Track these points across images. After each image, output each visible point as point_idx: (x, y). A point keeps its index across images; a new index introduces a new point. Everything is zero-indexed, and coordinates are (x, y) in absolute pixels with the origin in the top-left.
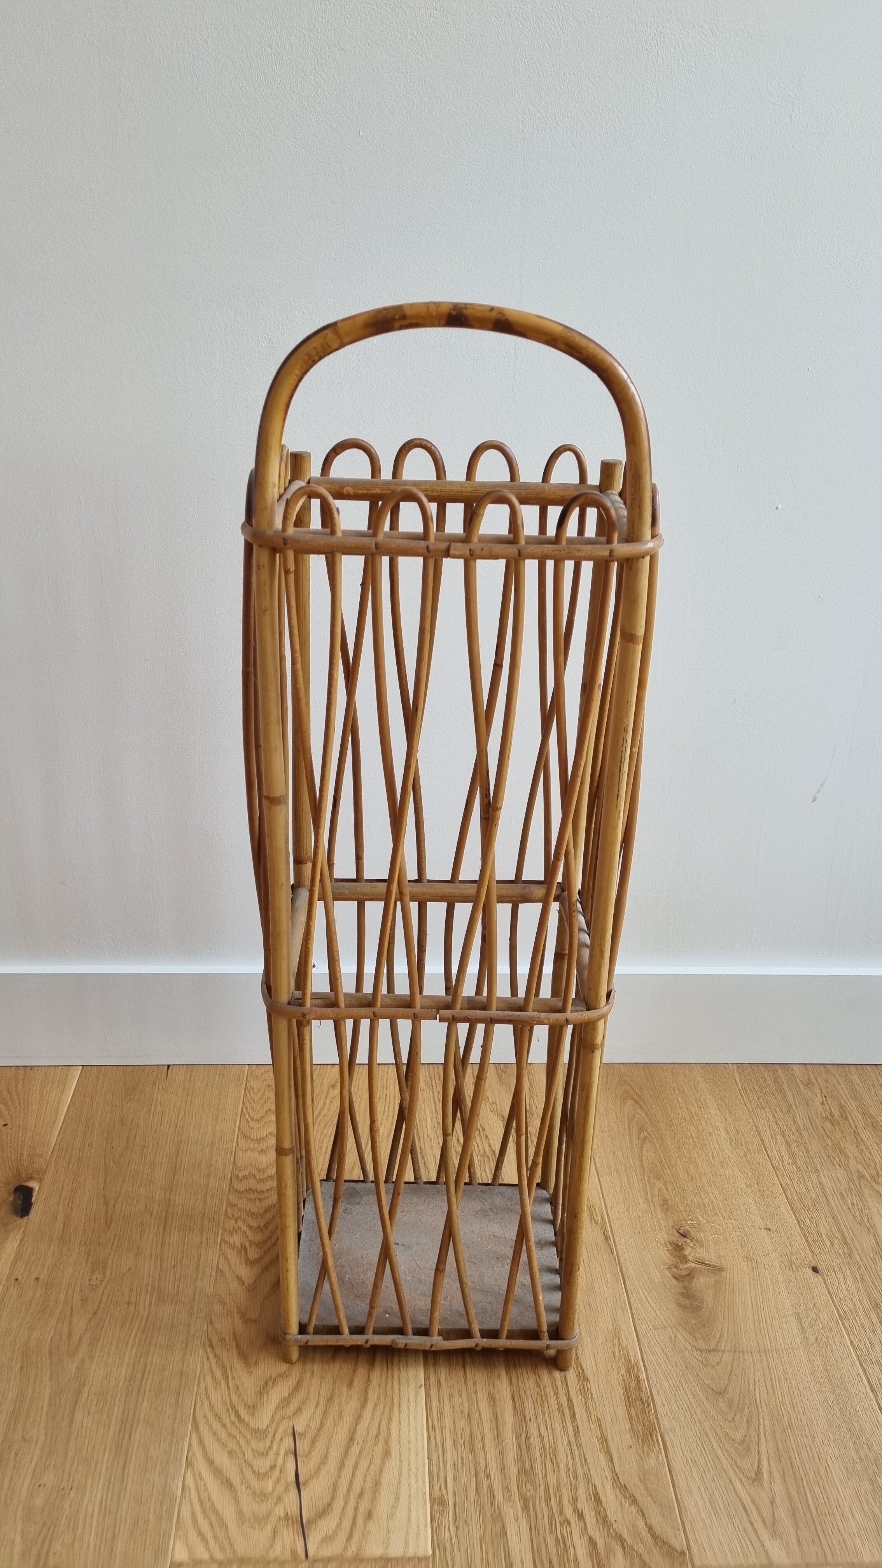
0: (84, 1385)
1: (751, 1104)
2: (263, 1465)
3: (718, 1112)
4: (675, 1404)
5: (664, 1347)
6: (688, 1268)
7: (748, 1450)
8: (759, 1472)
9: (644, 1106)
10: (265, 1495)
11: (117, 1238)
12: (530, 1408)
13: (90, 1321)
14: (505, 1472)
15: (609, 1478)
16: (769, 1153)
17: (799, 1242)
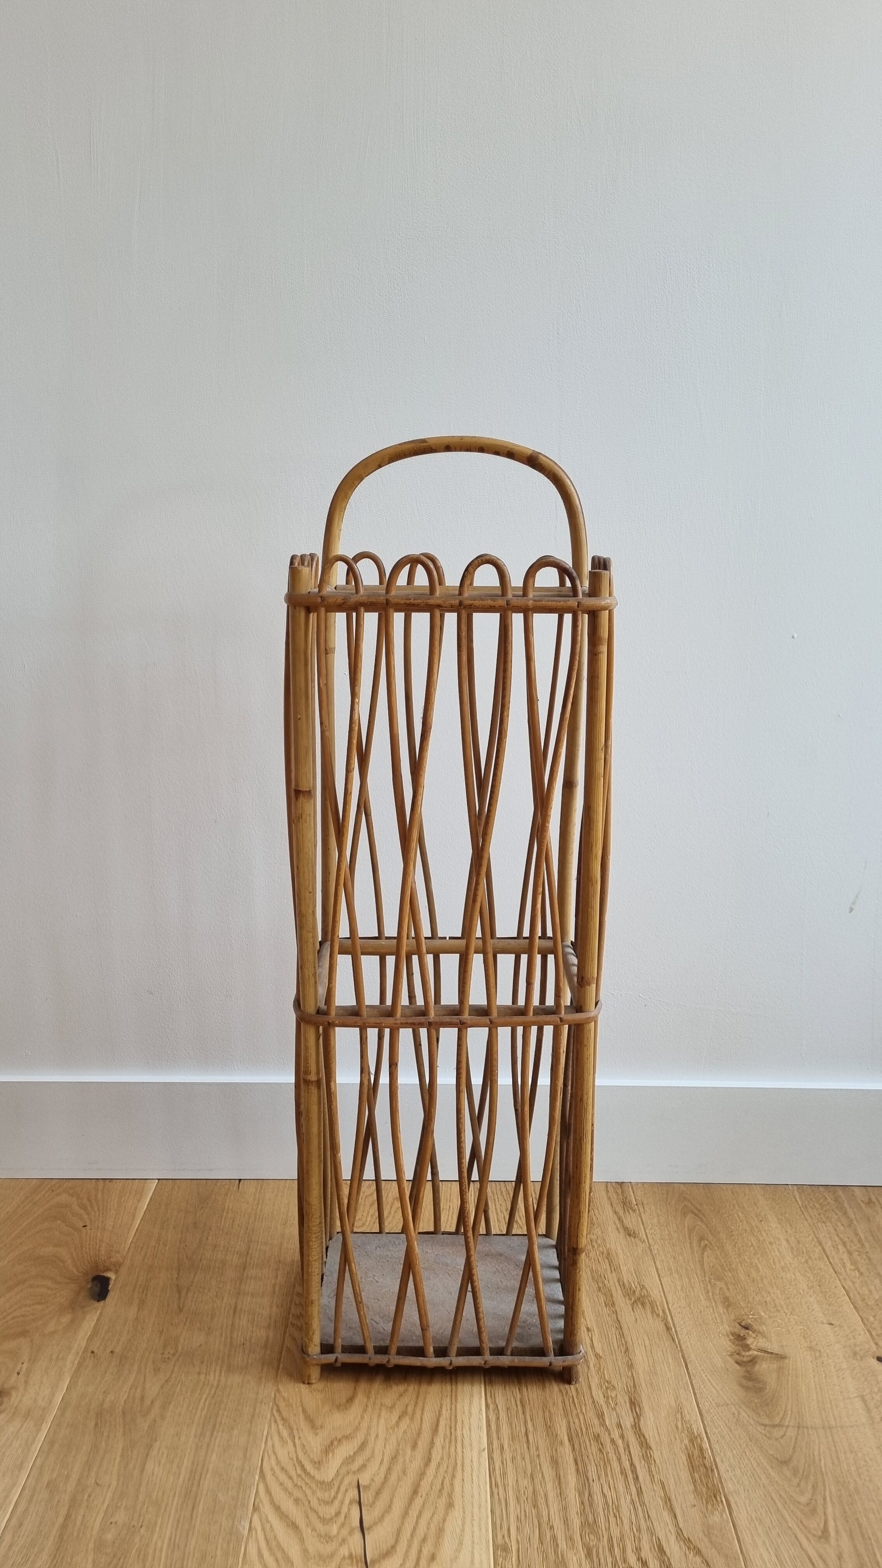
0: (156, 1440)
1: (812, 1219)
2: (329, 1511)
3: (779, 1226)
4: (739, 1471)
5: (727, 1421)
6: (750, 1355)
7: (814, 1511)
8: (825, 1531)
9: (704, 1219)
10: (330, 1537)
11: (189, 1320)
12: (593, 1469)
13: (162, 1387)
14: (568, 1525)
15: (673, 1531)
16: (831, 1260)
17: (862, 1336)
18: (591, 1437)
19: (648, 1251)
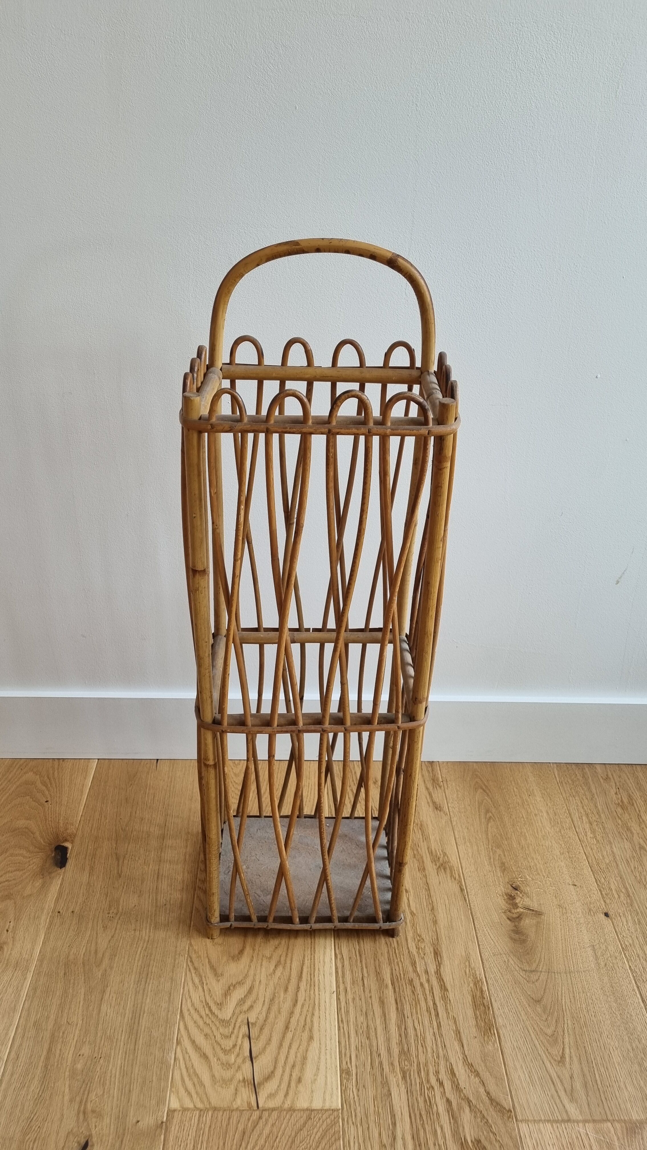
0: (107, 987)
1: (566, 793)
2: (228, 1044)
3: (542, 799)
4: (507, 1008)
5: (500, 968)
6: (518, 912)
7: (556, 1041)
8: (563, 1056)
9: (490, 794)
10: (229, 1065)
11: (126, 884)
12: (408, 1009)
13: (109, 942)
14: (390, 1053)
15: (461, 1058)
16: (577, 830)
17: (596, 895)
18: (407, 981)
19: (450, 822)
